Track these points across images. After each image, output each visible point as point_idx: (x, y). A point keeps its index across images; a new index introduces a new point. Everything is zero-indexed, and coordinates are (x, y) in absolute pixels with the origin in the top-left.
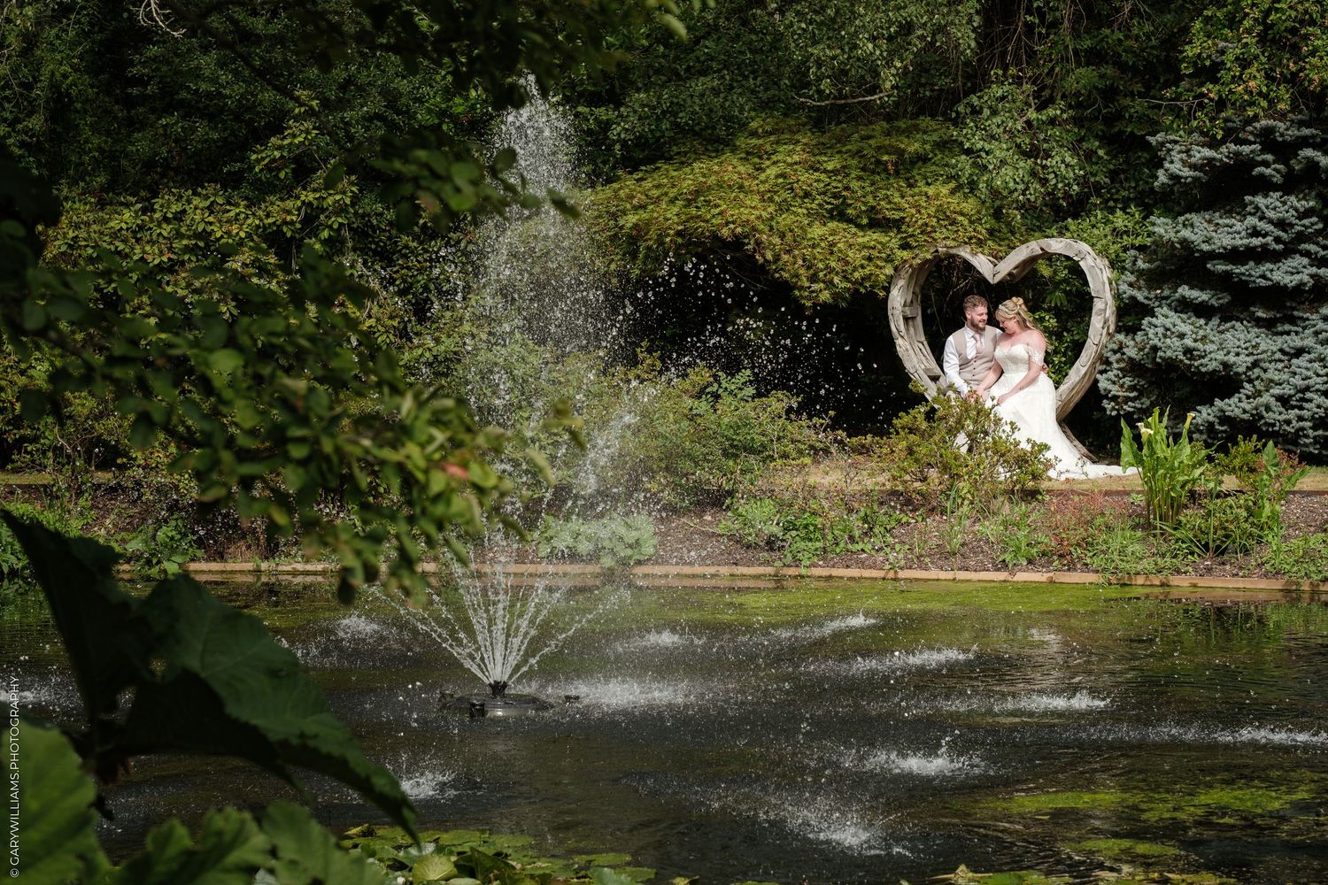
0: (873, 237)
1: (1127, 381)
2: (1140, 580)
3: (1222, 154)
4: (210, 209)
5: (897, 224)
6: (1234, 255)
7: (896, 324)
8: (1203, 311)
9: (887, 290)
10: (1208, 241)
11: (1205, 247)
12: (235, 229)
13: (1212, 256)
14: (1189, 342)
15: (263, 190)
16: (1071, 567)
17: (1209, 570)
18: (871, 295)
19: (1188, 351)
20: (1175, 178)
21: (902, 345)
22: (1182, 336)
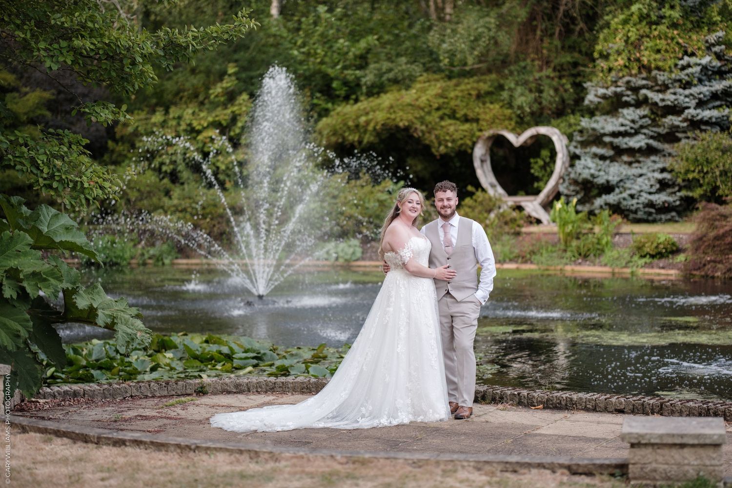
0: (467, 126)
1: (572, 188)
2: (553, 268)
3: (609, 92)
4: (193, 113)
5: (477, 120)
6: (614, 135)
7: (477, 164)
8: (603, 158)
9: (472, 149)
10: (603, 128)
11: (602, 131)
12: (202, 122)
13: (605, 135)
14: (592, 171)
15: (215, 105)
16: (525, 262)
17: (580, 264)
18: (465, 152)
19: (592, 175)
20: (591, 102)
21: (479, 173)
22: (590, 168)
